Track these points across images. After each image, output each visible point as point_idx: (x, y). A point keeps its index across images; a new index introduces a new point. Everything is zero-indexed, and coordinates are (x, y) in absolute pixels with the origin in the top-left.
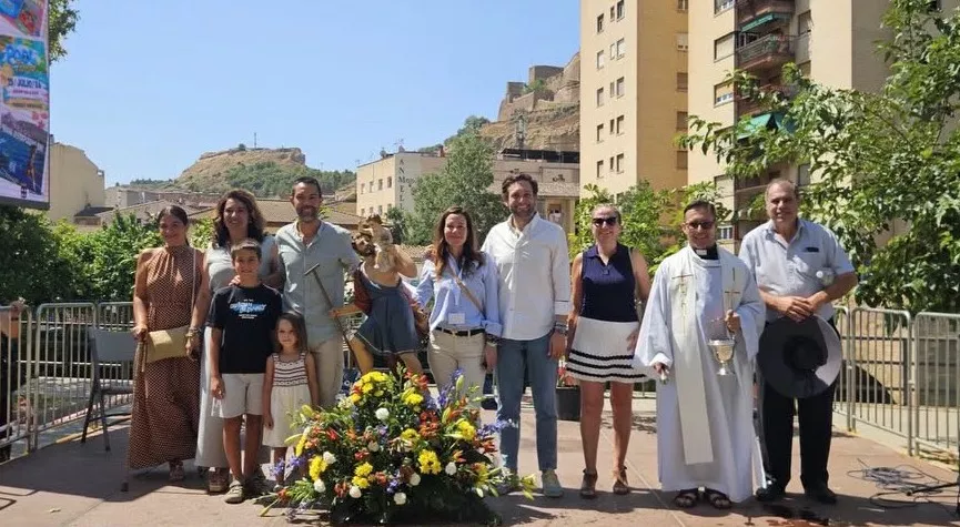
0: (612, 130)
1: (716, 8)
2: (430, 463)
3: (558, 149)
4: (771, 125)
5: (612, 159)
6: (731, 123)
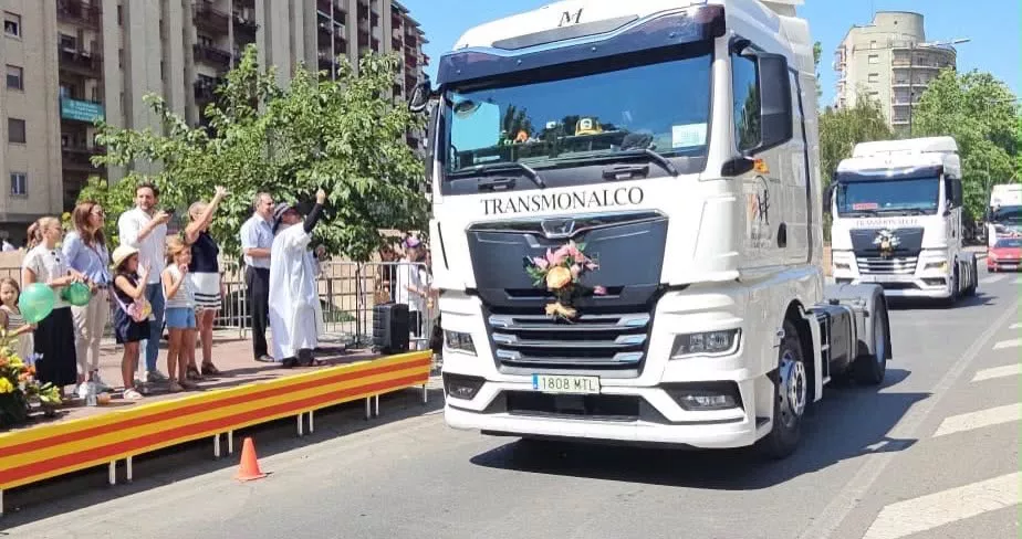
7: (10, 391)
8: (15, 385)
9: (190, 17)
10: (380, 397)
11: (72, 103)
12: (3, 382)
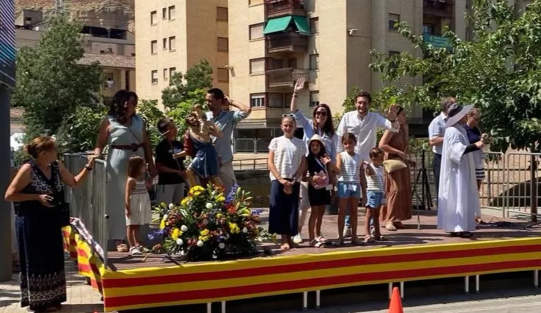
0: (164, 16)
2: (235, 229)
3: (101, 23)
4: (292, 25)
5: (165, 40)
6: (263, 20)
7: (237, 232)
8: (241, 229)
11: (431, 38)
12: (233, 226)
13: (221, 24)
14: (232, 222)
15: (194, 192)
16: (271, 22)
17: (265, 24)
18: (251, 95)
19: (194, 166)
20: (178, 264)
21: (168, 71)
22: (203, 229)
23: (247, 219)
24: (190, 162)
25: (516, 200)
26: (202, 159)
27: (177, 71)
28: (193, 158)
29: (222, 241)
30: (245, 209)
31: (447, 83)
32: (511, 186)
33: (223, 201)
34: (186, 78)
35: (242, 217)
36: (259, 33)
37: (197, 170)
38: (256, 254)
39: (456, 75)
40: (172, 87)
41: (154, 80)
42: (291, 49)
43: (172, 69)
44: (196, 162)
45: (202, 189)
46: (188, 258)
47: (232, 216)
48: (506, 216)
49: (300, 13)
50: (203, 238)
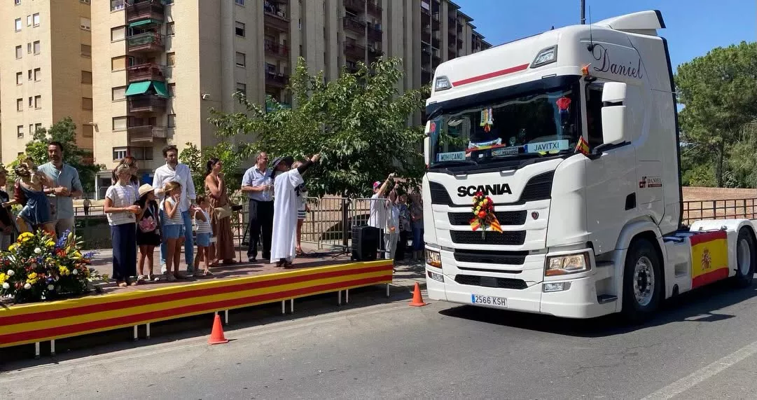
0: (30, 77)
1: (112, 8)
2: (65, 271)
4: (151, 89)
5: (30, 99)
6: (124, 84)
7: (67, 274)
8: (71, 271)
9: (343, 48)
10: (349, 290)
12: (62, 268)
13: (85, 86)
14: (62, 265)
15: (23, 238)
16: (132, 86)
17: (127, 87)
18: (114, 149)
19: (25, 214)
20: (4, 307)
21: (34, 126)
22: (31, 273)
23: (77, 261)
24: (21, 209)
25: (332, 234)
26: (32, 207)
27: (42, 127)
28: (24, 206)
29: (51, 283)
30: (76, 252)
31: (275, 141)
32: (336, 223)
33: (53, 246)
34: (50, 133)
35: (71, 261)
36: (122, 95)
37: (28, 217)
38: (87, 293)
39: (282, 134)
40: (36, 141)
41: (19, 135)
42: (151, 109)
43: (37, 125)
44: (27, 210)
45: (32, 235)
46: (15, 302)
47: (62, 259)
48: (320, 247)
49: (159, 79)
50: (31, 281)
